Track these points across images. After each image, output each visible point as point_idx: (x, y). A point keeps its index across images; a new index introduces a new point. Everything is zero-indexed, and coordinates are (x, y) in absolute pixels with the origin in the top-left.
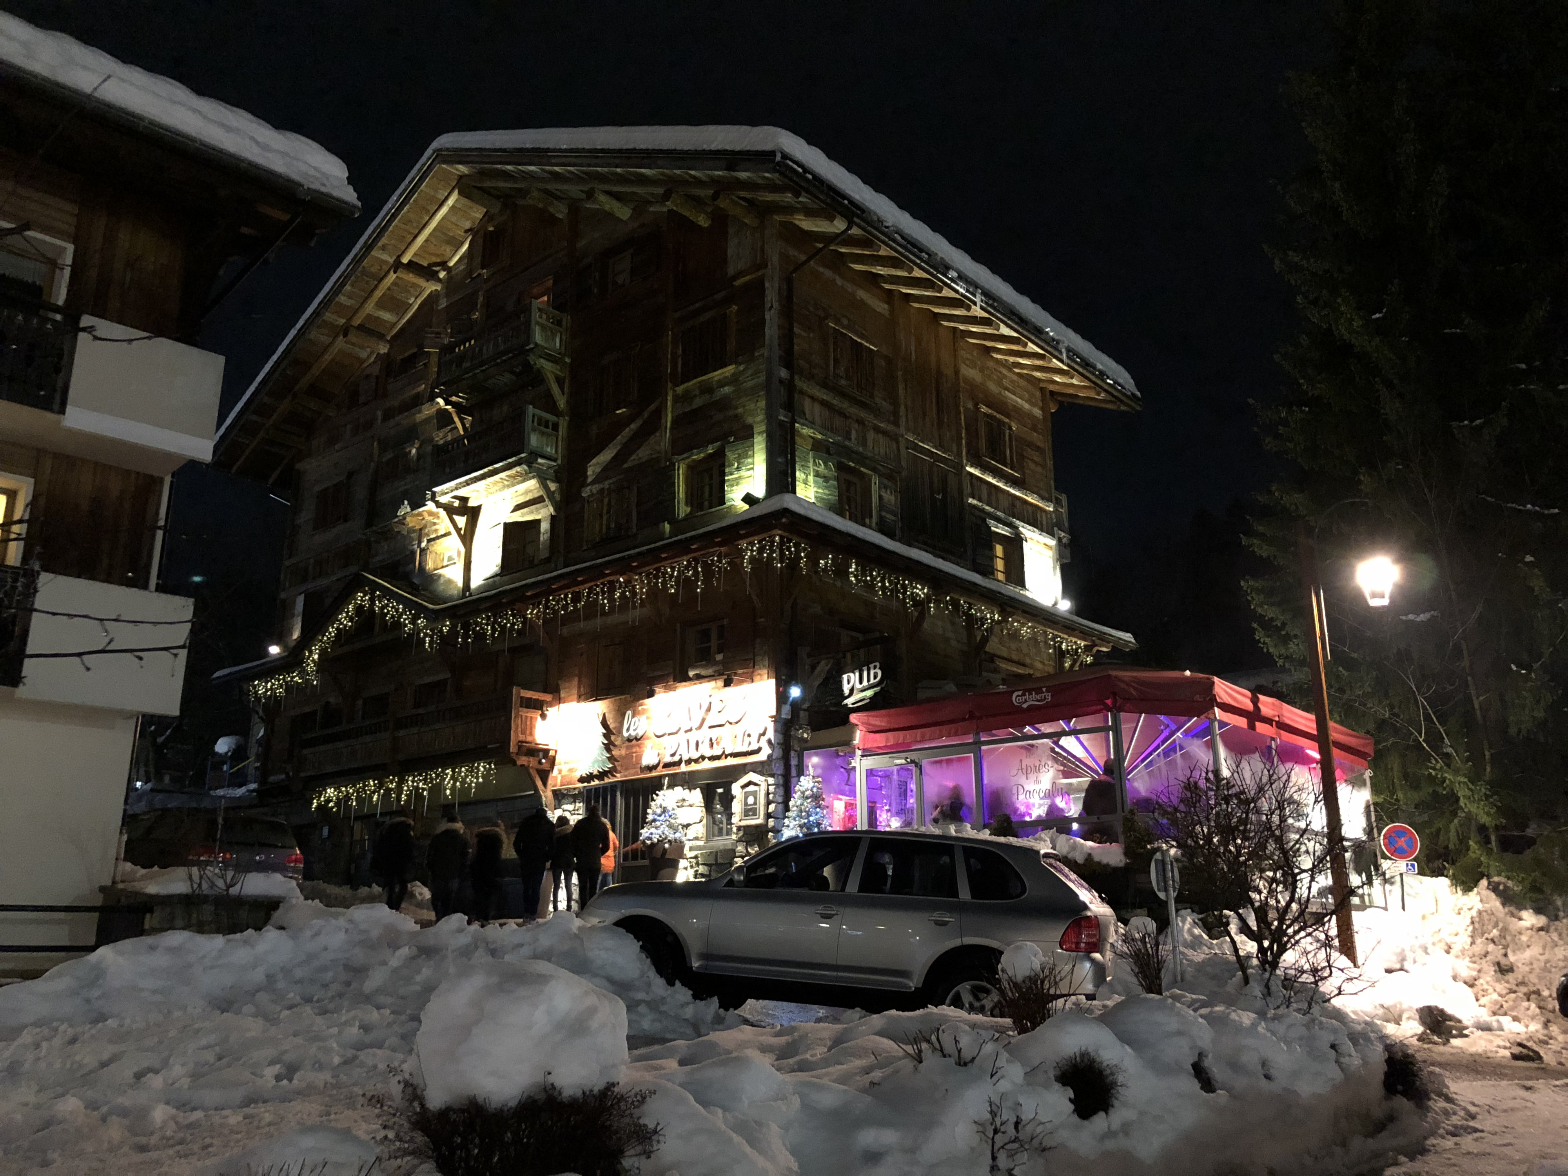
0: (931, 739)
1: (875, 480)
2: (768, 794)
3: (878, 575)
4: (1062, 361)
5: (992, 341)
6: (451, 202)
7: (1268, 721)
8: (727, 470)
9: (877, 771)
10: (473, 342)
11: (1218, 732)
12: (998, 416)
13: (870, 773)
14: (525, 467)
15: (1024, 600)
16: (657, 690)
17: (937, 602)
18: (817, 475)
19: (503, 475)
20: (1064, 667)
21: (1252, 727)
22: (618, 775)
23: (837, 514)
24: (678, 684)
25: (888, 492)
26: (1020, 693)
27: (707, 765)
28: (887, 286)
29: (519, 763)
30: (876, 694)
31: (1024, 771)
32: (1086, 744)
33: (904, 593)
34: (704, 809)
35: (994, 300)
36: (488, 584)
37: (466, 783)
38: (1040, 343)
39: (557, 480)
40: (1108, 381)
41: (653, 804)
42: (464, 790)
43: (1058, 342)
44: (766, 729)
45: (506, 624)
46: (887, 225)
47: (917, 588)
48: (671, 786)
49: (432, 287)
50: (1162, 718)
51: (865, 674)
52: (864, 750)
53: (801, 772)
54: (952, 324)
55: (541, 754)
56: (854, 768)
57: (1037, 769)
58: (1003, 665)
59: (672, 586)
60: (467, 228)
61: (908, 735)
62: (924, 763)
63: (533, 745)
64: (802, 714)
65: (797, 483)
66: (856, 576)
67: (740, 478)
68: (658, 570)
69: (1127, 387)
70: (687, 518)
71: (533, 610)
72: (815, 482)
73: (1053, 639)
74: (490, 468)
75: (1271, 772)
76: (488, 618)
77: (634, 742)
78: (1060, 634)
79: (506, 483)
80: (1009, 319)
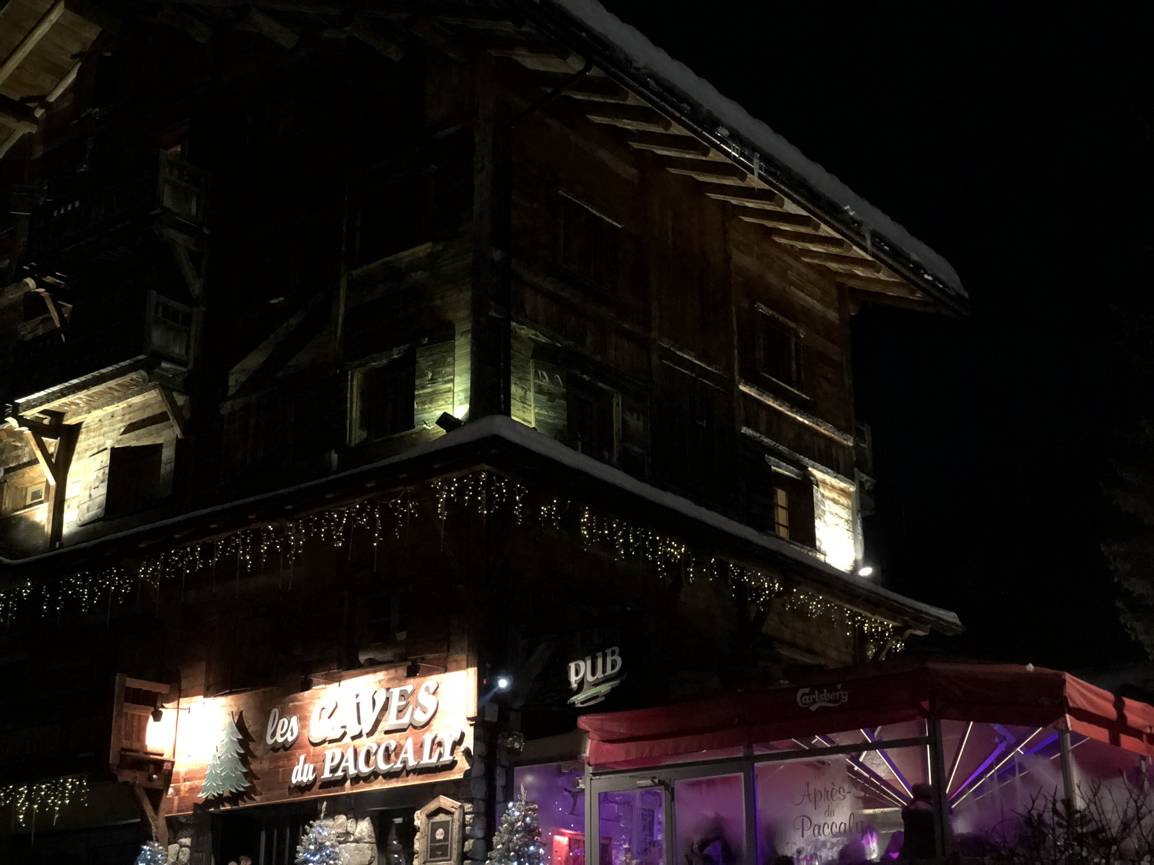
0: (688, 752)
1: (617, 399)
2: (464, 825)
3: (620, 527)
4: (865, 249)
5: (774, 220)
6: (54, 17)
7: (1136, 733)
8: (417, 382)
9: (614, 796)
10: (77, 204)
11: (1070, 748)
12: (781, 318)
13: (605, 798)
14: (144, 373)
15: (814, 565)
16: (315, 680)
17: (698, 566)
18: (540, 391)
19: (112, 383)
20: (867, 657)
21: (1115, 740)
22: (257, 798)
23: (567, 445)
24: (344, 673)
25: (635, 415)
26: (807, 690)
27: (379, 785)
28: (635, 145)
29: (120, 779)
30: (613, 690)
31: (812, 797)
32: (894, 761)
33: (654, 554)
34: (375, 846)
35: (777, 167)
36: (84, 530)
37: (47, 805)
38: (837, 225)
39: (185, 391)
40: (926, 276)
41: (304, 838)
42: (45, 814)
43: (860, 224)
44: (463, 735)
45: (109, 586)
46: (637, 66)
47: (672, 547)
48: (331, 814)
49: (24, 129)
50: (996, 727)
51: (600, 661)
52: (596, 766)
53: (510, 794)
54: (721, 197)
55: (152, 768)
56: (583, 790)
57: (829, 795)
58: (784, 652)
59: (339, 538)
60: (75, 52)
61: (656, 747)
62: (678, 785)
63: (141, 755)
64: (513, 716)
65: (512, 401)
66: (589, 529)
67: (434, 393)
68: (320, 515)
69: (951, 285)
70: (363, 444)
71: (147, 568)
72: (535, 400)
73: (852, 617)
74: (95, 373)
75: (1139, 804)
76: (84, 578)
77: (281, 752)
78: (860, 611)
79: (116, 394)
80: (796, 192)
